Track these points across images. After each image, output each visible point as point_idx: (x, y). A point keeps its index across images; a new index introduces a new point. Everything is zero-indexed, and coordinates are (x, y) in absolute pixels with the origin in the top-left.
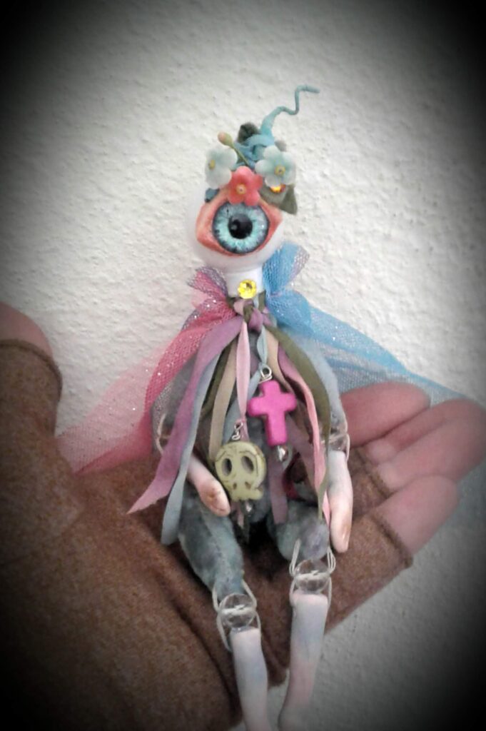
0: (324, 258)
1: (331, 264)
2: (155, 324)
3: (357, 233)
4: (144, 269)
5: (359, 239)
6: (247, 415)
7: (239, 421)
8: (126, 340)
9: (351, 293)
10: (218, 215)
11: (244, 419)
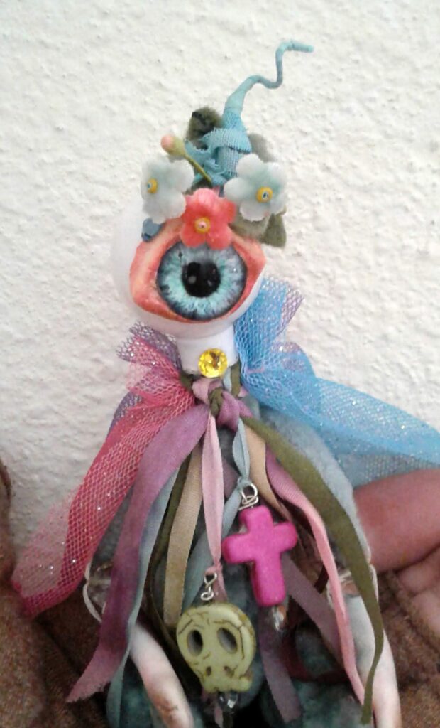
0: (331, 290)
1: (341, 298)
2: (86, 396)
3: (379, 251)
4: (67, 318)
5: (382, 260)
6: (223, 560)
7: (211, 570)
8: (43, 422)
9: (373, 339)
10: (166, 262)
11: (219, 567)
